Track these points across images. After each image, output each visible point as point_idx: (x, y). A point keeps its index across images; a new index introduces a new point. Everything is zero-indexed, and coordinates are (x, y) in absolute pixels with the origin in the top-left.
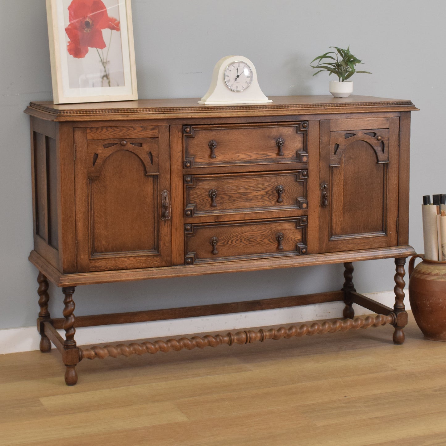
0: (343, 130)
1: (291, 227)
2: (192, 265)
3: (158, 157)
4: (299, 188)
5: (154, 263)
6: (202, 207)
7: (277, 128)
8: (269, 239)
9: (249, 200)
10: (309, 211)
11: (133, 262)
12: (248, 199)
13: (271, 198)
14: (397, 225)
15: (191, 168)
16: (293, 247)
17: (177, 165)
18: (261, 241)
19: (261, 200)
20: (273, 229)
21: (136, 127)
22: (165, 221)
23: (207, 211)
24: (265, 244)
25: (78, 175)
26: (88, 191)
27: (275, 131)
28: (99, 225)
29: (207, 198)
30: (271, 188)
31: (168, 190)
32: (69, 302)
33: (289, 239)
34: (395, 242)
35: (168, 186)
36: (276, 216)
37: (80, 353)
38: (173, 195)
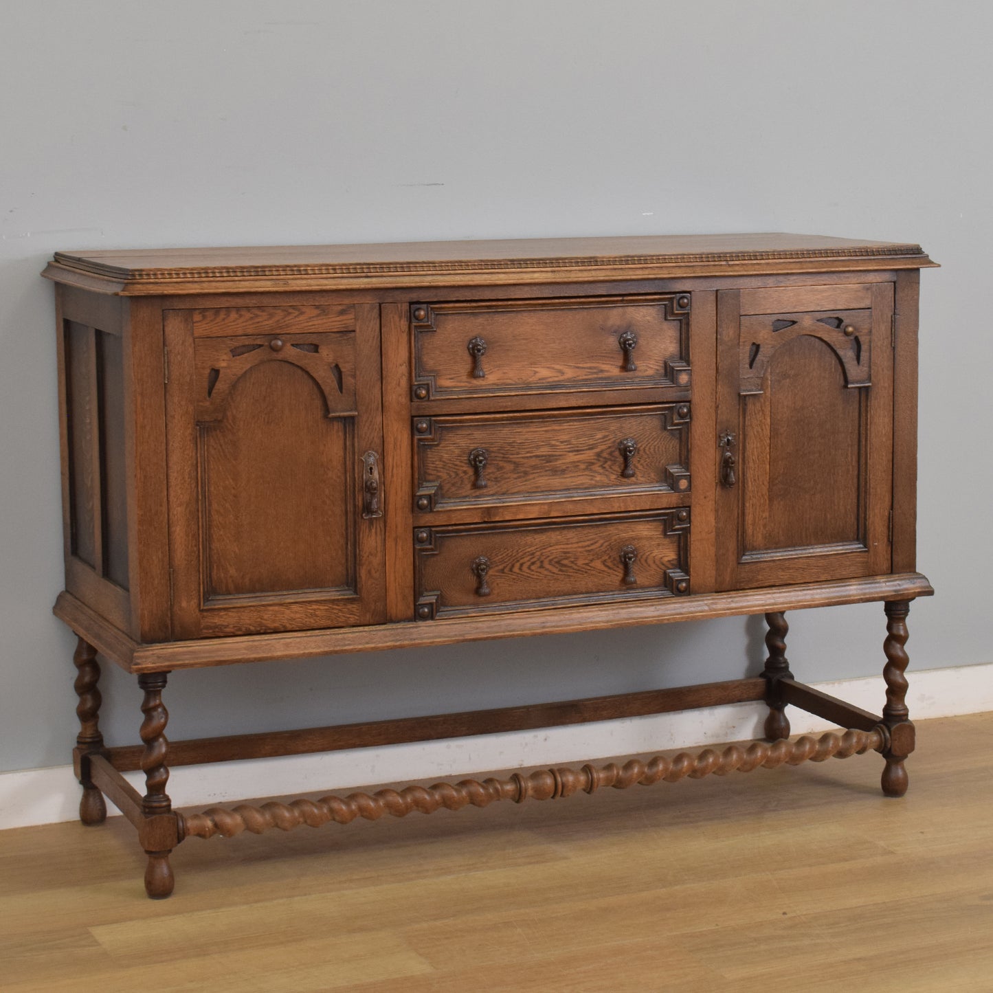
0: (769, 311)
1: (653, 533)
2: (432, 622)
3: (354, 376)
4: (671, 445)
5: (344, 616)
6: (453, 489)
7: (620, 309)
8: (605, 561)
9: (559, 473)
10: (693, 497)
11: (298, 616)
12: (556, 471)
13: (608, 467)
14: (891, 526)
15: (428, 400)
16: (658, 578)
17: (397, 392)
18: (587, 564)
19: (586, 473)
20: (616, 537)
21: (304, 309)
22: (371, 521)
23: (466, 497)
24: (594, 572)
25: (173, 417)
26: (196, 454)
27: (615, 316)
28: (221, 533)
29: (465, 469)
30: (609, 443)
31: (376, 452)
32: (155, 708)
33: (648, 560)
34: (885, 565)
35: (377, 441)
36: (620, 507)
37: (181, 824)
38: (389, 460)
